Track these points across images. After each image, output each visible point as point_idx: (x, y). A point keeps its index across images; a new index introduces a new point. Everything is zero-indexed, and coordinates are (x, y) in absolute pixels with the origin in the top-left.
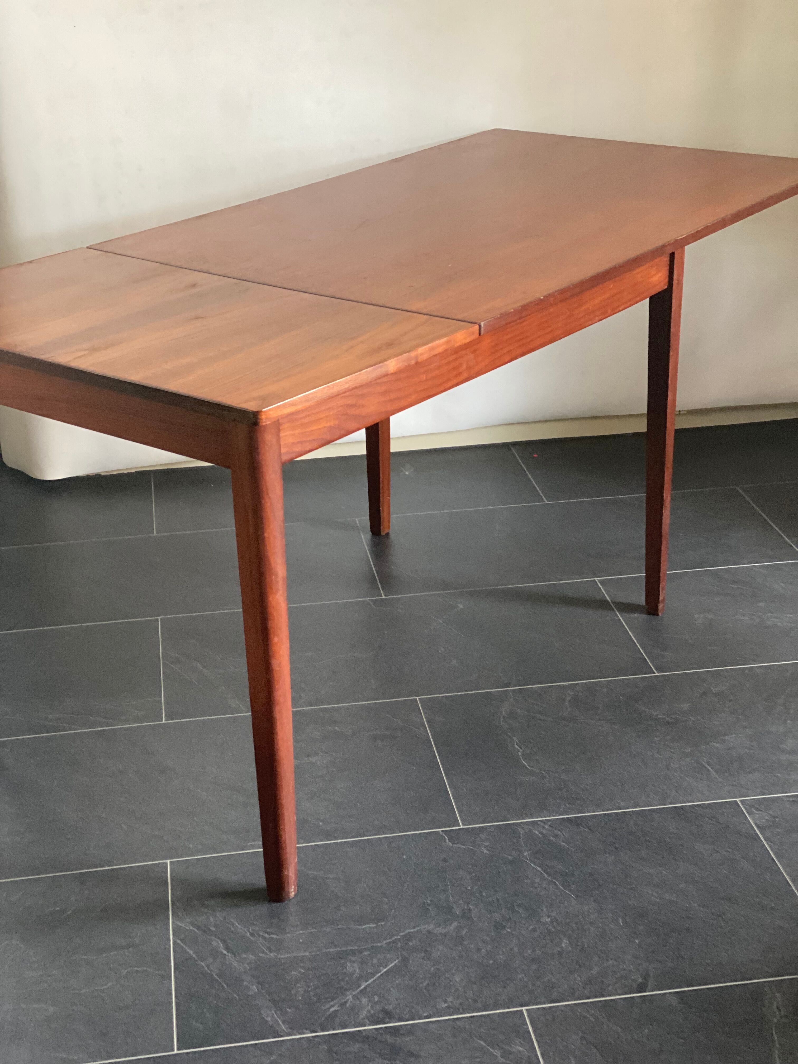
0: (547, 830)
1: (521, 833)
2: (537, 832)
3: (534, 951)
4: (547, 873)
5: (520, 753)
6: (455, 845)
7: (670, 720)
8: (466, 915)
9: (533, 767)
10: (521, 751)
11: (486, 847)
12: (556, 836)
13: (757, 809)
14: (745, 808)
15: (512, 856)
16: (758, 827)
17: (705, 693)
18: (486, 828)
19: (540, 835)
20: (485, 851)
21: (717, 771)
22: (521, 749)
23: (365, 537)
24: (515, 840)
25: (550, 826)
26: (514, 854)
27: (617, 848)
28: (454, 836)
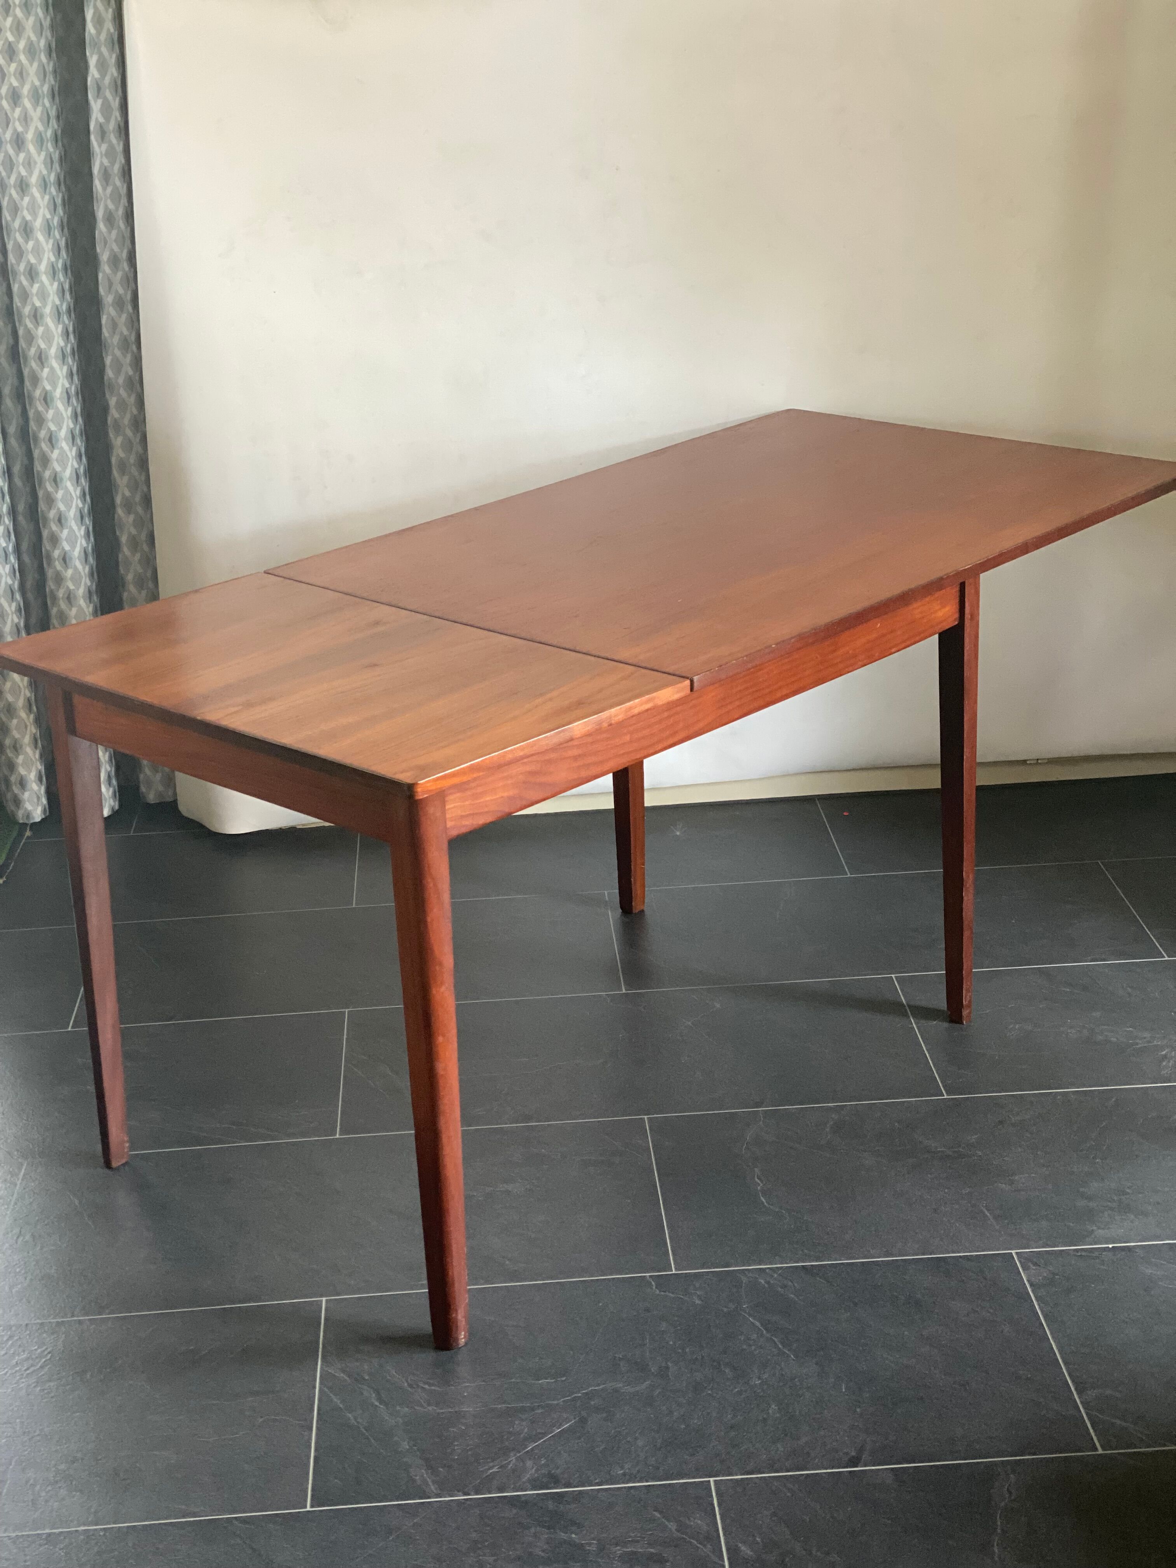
0: (775, 1279)
1: (744, 1282)
2: (763, 1282)
3: (735, 1416)
4: (766, 1329)
5: (759, 1188)
6: (662, 1293)
7: (951, 1153)
8: (663, 1373)
9: (772, 1205)
10: (761, 1185)
11: (699, 1297)
12: (784, 1286)
13: (1035, 1264)
14: (1020, 1262)
15: (728, 1308)
16: (1031, 1285)
17: (1001, 1122)
18: (703, 1275)
19: (766, 1286)
20: (698, 1302)
21: (996, 1218)
22: (762, 1182)
23: (613, 916)
24: (735, 1290)
25: (780, 1275)
26: (732, 1306)
27: (856, 1304)
28: (663, 1282)
